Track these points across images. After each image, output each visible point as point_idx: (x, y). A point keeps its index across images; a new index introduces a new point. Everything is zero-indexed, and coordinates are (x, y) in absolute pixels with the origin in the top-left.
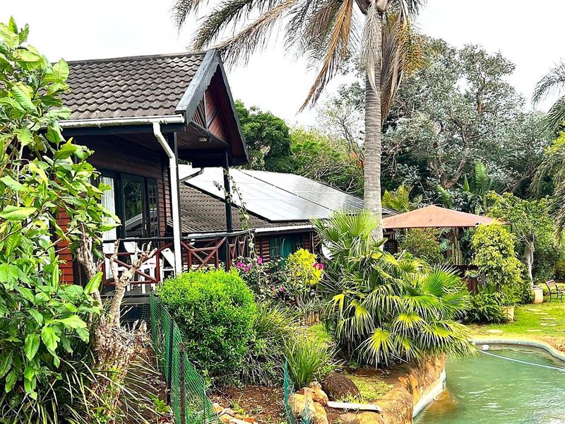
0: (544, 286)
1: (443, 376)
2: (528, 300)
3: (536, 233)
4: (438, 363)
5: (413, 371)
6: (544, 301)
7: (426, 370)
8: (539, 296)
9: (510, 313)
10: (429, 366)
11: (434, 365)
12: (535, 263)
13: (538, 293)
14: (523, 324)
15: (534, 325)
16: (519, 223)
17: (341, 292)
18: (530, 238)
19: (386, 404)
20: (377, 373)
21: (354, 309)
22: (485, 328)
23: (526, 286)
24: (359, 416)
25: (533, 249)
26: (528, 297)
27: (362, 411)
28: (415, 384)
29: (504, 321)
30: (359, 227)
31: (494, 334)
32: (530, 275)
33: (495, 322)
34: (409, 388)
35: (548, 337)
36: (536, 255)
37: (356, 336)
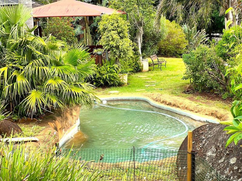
0: (149, 60)
1: (78, 122)
2: (138, 70)
3: (145, 20)
4: (74, 113)
5: (58, 118)
6: (150, 70)
7: (66, 118)
8: (146, 67)
9: (125, 78)
10: (68, 115)
11: (71, 115)
12: (144, 42)
13: (145, 64)
14: (134, 86)
15: (140, 86)
16: (132, 13)
17: (4, 66)
18: (140, 24)
19: (41, 137)
20: (32, 121)
21: (15, 77)
22: (107, 90)
23: (137, 59)
24: (24, 145)
25: (142, 32)
26: (138, 68)
27: (26, 142)
28: (59, 126)
29: (120, 85)
30: (16, 17)
31: (114, 94)
32: (140, 51)
33: (114, 85)
34: (56, 129)
35: (149, 93)
36: (144, 37)
37: (17, 95)
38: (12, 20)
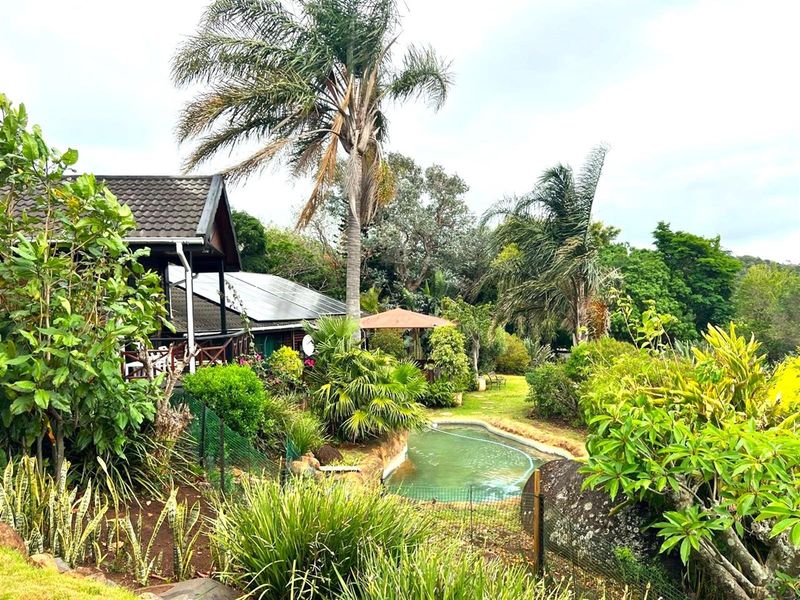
0: (487, 377)
1: (405, 449)
2: (474, 388)
3: (481, 333)
4: (402, 438)
5: (383, 444)
6: (487, 389)
7: (393, 444)
8: (482, 385)
9: (459, 398)
10: (395, 440)
11: (398, 440)
12: (480, 357)
13: (482, 382)
14: (469, 408)
15: (477, 408)
16: (467, 325)
17: (327, 383)
18: (476, 337)
19: (364, 466)
20: (355, 447)
21: (338, 396)
22: (439, 411)
23: (473, 376)
24: (344, 475)
25: (478, 346)
26: (474, 386)
27: (346, 472)
28: (384, 454)
29: (454, 405)
30: (343, 329)
31: (446, 416)
32: (476, 368)
33: (447, 406)
34: (380, 456)
35: (487, 417)
36: (481, 351)
37: (340, 417)
38: (338, 333)
